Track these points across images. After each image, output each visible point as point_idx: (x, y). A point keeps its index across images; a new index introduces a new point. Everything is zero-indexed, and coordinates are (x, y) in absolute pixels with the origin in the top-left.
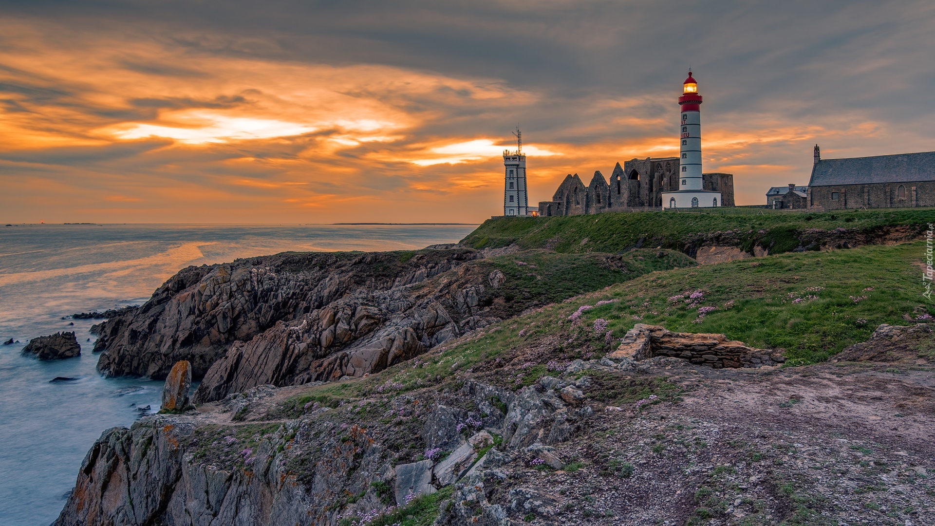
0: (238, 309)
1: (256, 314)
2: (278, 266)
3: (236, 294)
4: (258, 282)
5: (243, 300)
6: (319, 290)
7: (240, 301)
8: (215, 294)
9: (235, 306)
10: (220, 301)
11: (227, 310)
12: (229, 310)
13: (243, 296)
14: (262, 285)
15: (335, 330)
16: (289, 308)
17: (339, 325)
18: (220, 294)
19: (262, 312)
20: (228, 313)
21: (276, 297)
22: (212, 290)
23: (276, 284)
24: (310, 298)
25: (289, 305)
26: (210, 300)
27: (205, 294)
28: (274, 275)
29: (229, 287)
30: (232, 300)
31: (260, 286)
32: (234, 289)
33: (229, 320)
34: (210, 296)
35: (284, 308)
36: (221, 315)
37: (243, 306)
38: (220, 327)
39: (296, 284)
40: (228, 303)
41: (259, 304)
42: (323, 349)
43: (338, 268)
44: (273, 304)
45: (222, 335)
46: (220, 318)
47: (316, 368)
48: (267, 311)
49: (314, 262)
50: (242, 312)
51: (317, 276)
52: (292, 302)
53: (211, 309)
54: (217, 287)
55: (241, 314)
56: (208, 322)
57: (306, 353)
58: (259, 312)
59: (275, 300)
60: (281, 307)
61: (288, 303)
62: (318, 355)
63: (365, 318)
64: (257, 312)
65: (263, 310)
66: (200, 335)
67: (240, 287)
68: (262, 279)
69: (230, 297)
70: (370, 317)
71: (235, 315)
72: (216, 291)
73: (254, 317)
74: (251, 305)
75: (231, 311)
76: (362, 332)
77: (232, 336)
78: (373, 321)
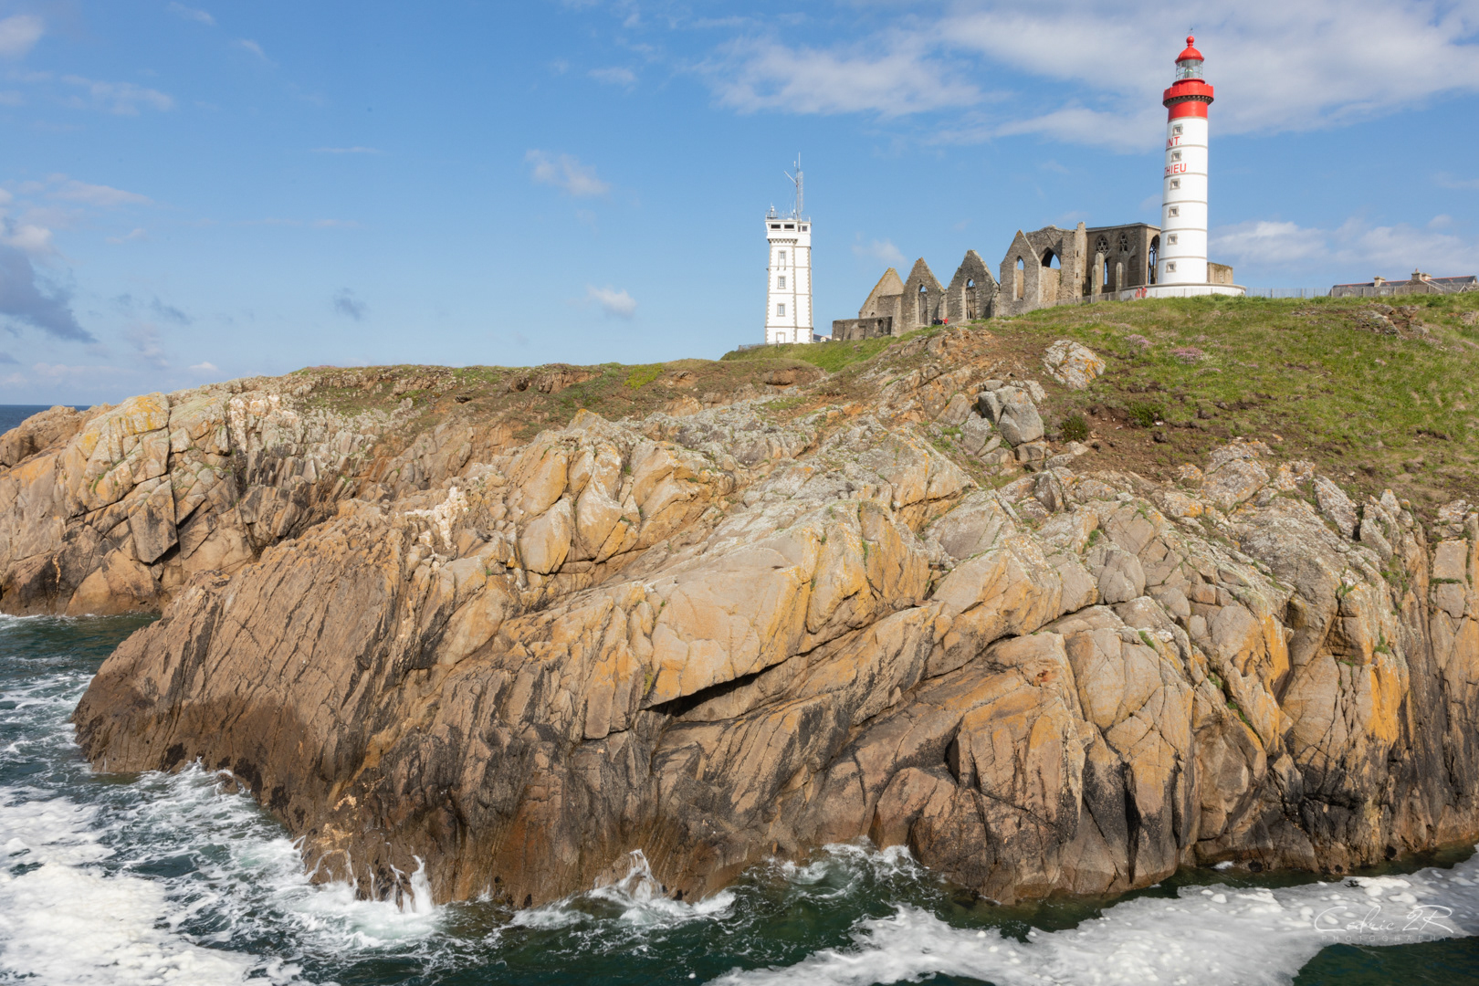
1: (242, 512)
4: (247, 433)
5: (206, 477)
6: (420, 453)
7: (199, 480)
8: (123, 457)
9: (183, 491)
10: (140, 478)
12: (166, 501)
13: (205, 465)
14: (260, 440)
17: (586, 499)
18: (139, 460)
19: (262, 510)
20: (163, 511)
21: (301, 469)
22: (116, 448)
23: (299, 437)
24: (395, 474)
25: (335, 491)
26: (109, 474)
27: (95, 457)
28: (290, 415)
29: (166, 440)
30: (175, 474)
31: (254, 441)
32: (179, 445)
33: (164, 528)
34: (111, 465)
35: (323, 499)
36: (142, 514)
37: (205, 493)
38: (140, 546)
39: (353, 440)
40: (161, 482)
41: (252, 489)
43: (465, 400)
44: (293, 487)
45: (144, 568)
46: (138, 521)
48: (276, 507)
49: (398, 388)
50: (204, 507)
51: (410, 420)
52: (344, 484)
53: (113, 499)
54: (129, 441)
55: (200, 512)
56: (102, 534)
57: (481, 591)
58: (252, 508)
59: (297, 477)
60: (313, 497)
61: (333, 486)
62: (519, 600)
63: (672, 475)
64: (247, 508)
65: (264, 501)
66: (79, 570)
67: (198, 442)
68: (260, 425)
69: (169, 468)
70: (686, 474)
71: (182, 516)
72: (126, 451)
73: (239, 521)
74: (229, 489)
75: (171, 505)
76: (662, 525)
77: (172, 574)
78: (695, 489)
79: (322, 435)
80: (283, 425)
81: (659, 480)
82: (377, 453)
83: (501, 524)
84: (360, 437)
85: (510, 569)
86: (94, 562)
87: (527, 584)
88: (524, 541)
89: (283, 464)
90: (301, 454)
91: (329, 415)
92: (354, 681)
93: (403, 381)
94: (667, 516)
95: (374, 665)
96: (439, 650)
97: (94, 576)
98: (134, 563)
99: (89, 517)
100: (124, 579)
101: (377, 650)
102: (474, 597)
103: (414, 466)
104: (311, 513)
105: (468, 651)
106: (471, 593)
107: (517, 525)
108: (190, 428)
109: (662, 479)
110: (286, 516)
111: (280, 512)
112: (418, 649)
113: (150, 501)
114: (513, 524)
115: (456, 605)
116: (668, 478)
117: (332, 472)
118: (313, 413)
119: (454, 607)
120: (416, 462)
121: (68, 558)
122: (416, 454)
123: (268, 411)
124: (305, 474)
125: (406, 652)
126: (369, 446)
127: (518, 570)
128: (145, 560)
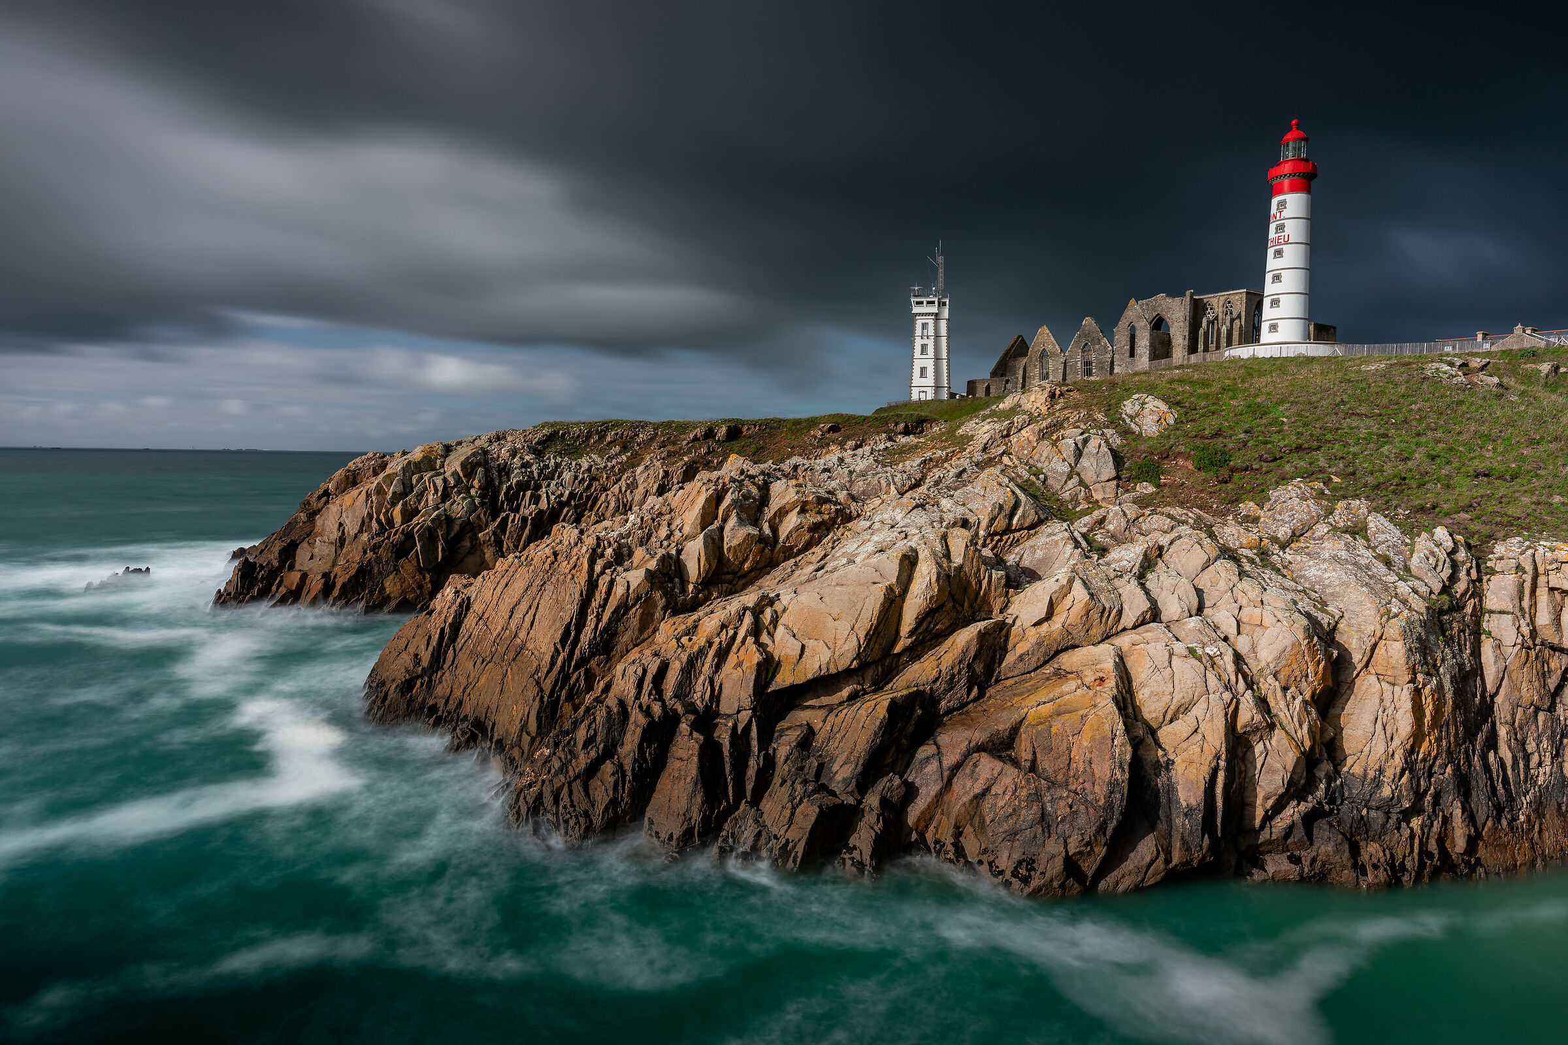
0: (457, 522)
1: (494, 532)
2: (539, 443)
3: (455, 492)
4: (499, 472)
5: (467, 506)
8: (412, 490)
9: (452, 516)
11: (436, 523)
12: (440, 524)
14: (508, 477)
19: (508, 531)
20: (438, 529)
21: (536, 499)
23: (536, 475)
30: (447, 503)
32: (451, 482)
33: (439, 542)
36: (423, 533)
37: (468, 518)
39: (576, 478)
40: (438, 509)
41: (502, 515)
42: (692, 588)
44: (531, 514)
46: (421, 539)
64: (497, 530)
66: (380, 573)
75: (444, 526)
79: (553, 474)
80: (525, 466)
82: (593, 488)
83: (665, 543)
84: (580, 477)
85: (670, 579)
86: (390, 568)
87: (683, 591)
88: (682, 557)
89: (524, 496)
90: (537, 488)
91: (559, 459)
92: (553, 661)
93: (613, 433)
94: (795, 540)
95: (567, 650)
96: (615, 640)
97: (390, 577)
98: (418, 569)
99: (387, 533)
100: (411, 580)
101: (570, 637)
102: (642, 600)
105: (636, 642)
106: (639, 597)
107: (677, 544)
108: (459, 469)
109: (791, 511)
111: (521, 533)
112: (598, 640)
113: (429, 523)
114: (674, 543)
115: (628, 605)
116: (795, 510)
117: (560, 503)
118: (547, 457)
121: (373, 564)
123: (514, 455)
124: (540, 504)
125: (589, 642)
126: (586, 484)
127: (677, 581)
128: (425, 567)
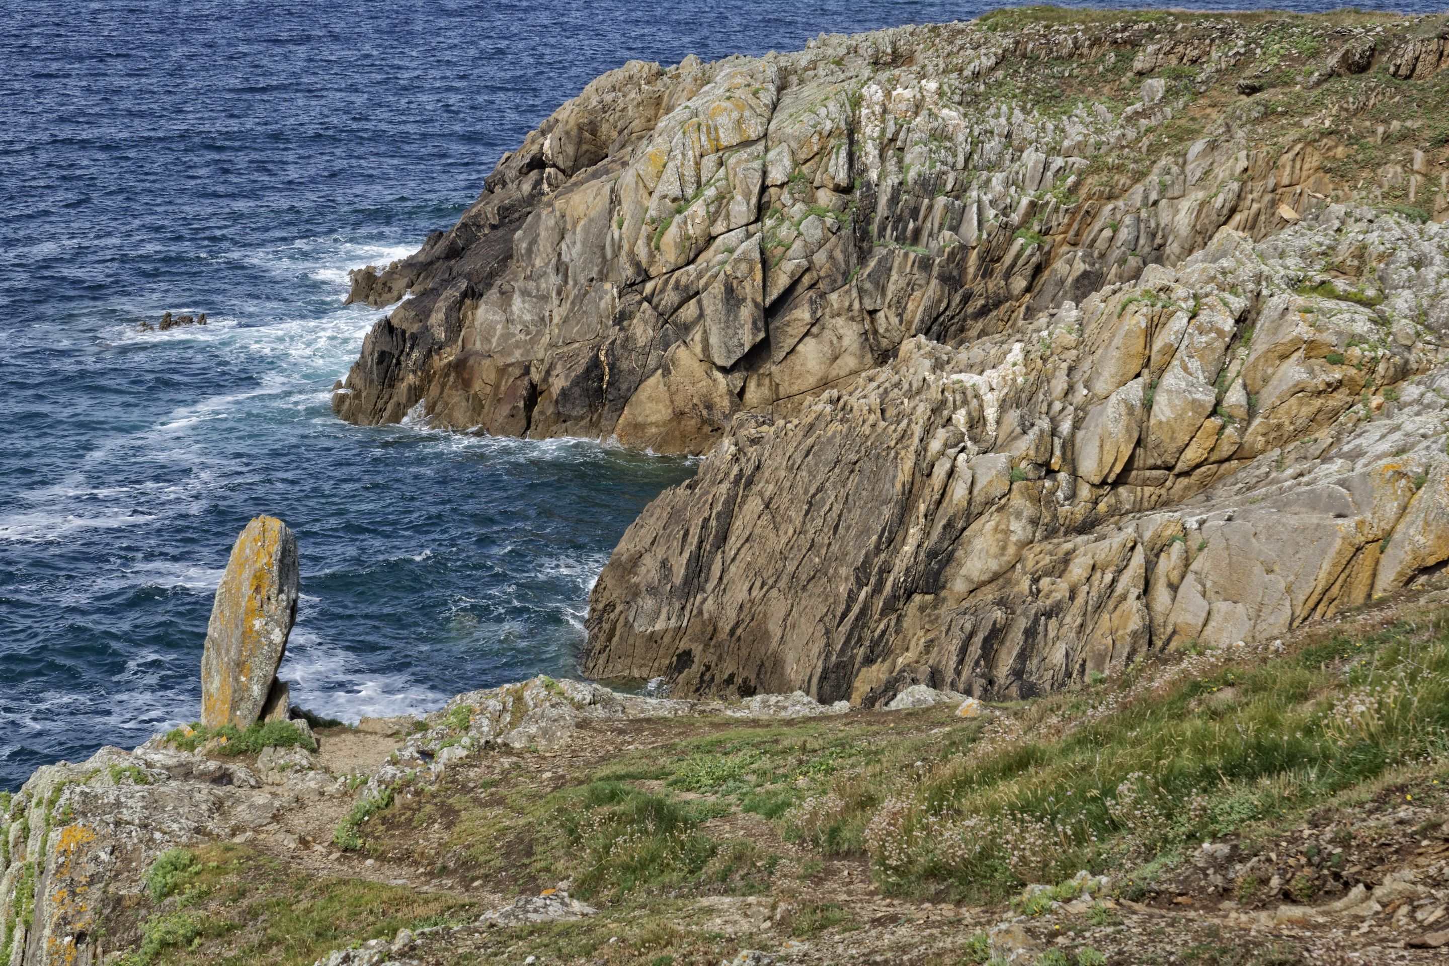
0: (788, 266)
1: (861, 291)
2: (976, 75)
3: (786, 197)
4: (882, 150)
5: (812, 230)
6: (1154, 196)
9: (778, 252)
10: (720, 227)
11: (744, 266)
12: (751, 270)
13: (812, 208)
14: (900, 162)
15: (1148, 406)
16: (1008, 274)
17: (1169, 380)
18: (720, 197)
19: (891, 289)
20: (747, 284)
21: (955, 219)
22: (689, 173)
23: (961, 159)
24: (1107, 233)
25: (1008, 260)
26: (678, 218)
27: (661, 189)
28: (951, 115)
29: (757, 164)
30: (769, 223)
31: (891, 166)
32: (777, 173)
33: (746, 312)
34: (681, 202)
35: (987, 273)
36: (717, 288)
37: (809, 256)
38: (714, 340)
39: (1046, 166)
40: (749, 236)
41: (880, 252)
42: (1085, 492)
43: (1252, 90)
44: (941, 251)
45: (718, 375)
47: (1036, 581)
48: (911, 286)
49: (1140, 62)
50: (806, 280)
51: (1149, 130)
52: (1023, 249)
53: (681, 260)
54: (709, 162)
55: (800, 289)
56: (665, 317)
57: (1003, 501)
58: (877, 285)
59: (947, 234)
60: (971, 270)
61: (1006, 251)
62: (1055, 517)
63: (1300, 354)
64: (868, 285)
65: (894, 276)
66: (632, 372)
67: (805, 169)
68: (902, 135)
69: (761, 210)
70: (1324, 351)
71: (774, 294)
72: (704, 180)
73: (856, 306)
74: (844, 251)
75: (759, 276)
76: (1279, 426)
77: (759, 385)
78: (1337, 374)
79: (1001, 155)
80: (940, 135)
81: (1284, 357)
82: (1083, 192)
83: (1057, 406)
84: (1059, 162)
85: (1051, 473)
86: (652, 361)
87: (1072, 496)
88: (1080, 434)
89: (930, 207)
90: (960, 191)
91: (1018, 116)
92: (851, 598)
93: (1151, 48)
94: (1288, 413)
95: (873, 580)
96: (949, 571)
97: (652, 381)
98: (704, 366)
99: (649, 286)
100: (691, 389)
101: (878, 561)
102: (994, 508)
103: (1138, 220)
104: (967, 298)
105: (985, 577)
106: (989, 503)
107: (1076, 409)
108: (794, 145)
109: (1287, 357)
110: (925, 302)
111: (917, 294)
112: (921, 568)
113: (728, 268)
114: (1072, 408)
115: (970, 515)
116: (1296, 356)
117: (1005, 226)
118: (992, 111)
119: (968, 517)
120: (1144, 214)
121: (618, 351)
122: (1146, 197)
123: (918, 107)
124: (963, 229)
125: (908, 570)
126: (1072, 179)
127: (1063, 476)
128: (720, 362)
